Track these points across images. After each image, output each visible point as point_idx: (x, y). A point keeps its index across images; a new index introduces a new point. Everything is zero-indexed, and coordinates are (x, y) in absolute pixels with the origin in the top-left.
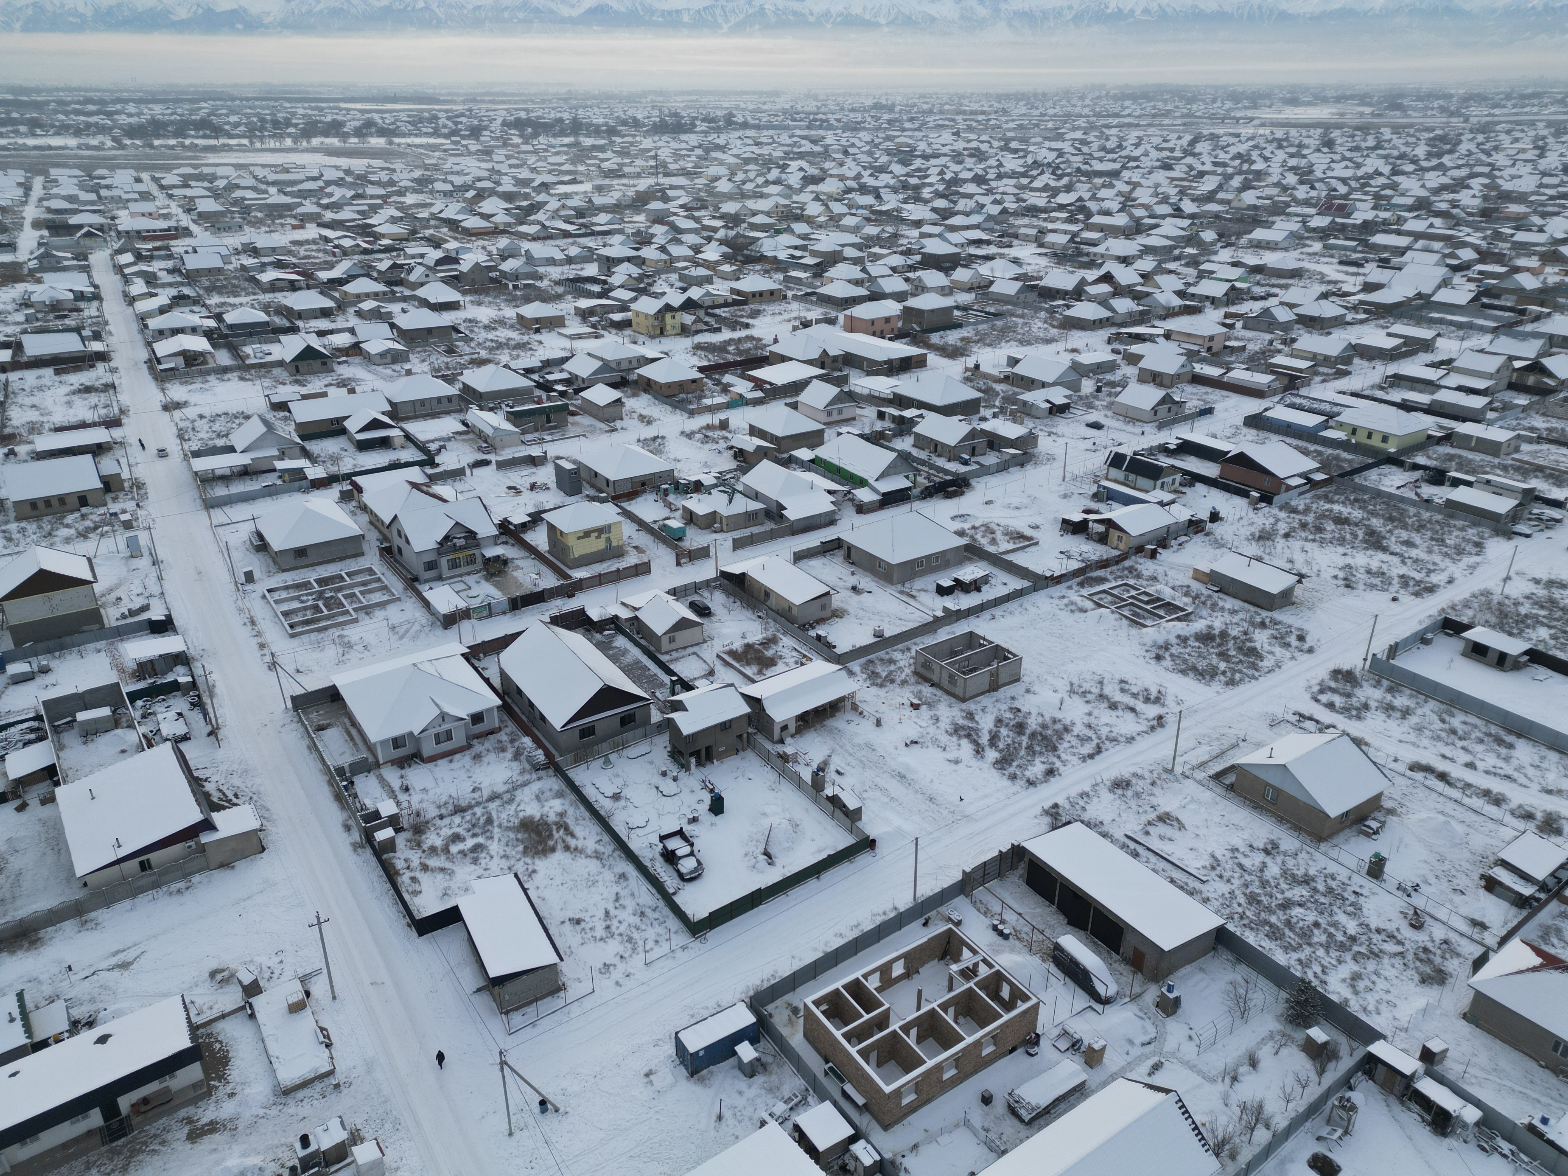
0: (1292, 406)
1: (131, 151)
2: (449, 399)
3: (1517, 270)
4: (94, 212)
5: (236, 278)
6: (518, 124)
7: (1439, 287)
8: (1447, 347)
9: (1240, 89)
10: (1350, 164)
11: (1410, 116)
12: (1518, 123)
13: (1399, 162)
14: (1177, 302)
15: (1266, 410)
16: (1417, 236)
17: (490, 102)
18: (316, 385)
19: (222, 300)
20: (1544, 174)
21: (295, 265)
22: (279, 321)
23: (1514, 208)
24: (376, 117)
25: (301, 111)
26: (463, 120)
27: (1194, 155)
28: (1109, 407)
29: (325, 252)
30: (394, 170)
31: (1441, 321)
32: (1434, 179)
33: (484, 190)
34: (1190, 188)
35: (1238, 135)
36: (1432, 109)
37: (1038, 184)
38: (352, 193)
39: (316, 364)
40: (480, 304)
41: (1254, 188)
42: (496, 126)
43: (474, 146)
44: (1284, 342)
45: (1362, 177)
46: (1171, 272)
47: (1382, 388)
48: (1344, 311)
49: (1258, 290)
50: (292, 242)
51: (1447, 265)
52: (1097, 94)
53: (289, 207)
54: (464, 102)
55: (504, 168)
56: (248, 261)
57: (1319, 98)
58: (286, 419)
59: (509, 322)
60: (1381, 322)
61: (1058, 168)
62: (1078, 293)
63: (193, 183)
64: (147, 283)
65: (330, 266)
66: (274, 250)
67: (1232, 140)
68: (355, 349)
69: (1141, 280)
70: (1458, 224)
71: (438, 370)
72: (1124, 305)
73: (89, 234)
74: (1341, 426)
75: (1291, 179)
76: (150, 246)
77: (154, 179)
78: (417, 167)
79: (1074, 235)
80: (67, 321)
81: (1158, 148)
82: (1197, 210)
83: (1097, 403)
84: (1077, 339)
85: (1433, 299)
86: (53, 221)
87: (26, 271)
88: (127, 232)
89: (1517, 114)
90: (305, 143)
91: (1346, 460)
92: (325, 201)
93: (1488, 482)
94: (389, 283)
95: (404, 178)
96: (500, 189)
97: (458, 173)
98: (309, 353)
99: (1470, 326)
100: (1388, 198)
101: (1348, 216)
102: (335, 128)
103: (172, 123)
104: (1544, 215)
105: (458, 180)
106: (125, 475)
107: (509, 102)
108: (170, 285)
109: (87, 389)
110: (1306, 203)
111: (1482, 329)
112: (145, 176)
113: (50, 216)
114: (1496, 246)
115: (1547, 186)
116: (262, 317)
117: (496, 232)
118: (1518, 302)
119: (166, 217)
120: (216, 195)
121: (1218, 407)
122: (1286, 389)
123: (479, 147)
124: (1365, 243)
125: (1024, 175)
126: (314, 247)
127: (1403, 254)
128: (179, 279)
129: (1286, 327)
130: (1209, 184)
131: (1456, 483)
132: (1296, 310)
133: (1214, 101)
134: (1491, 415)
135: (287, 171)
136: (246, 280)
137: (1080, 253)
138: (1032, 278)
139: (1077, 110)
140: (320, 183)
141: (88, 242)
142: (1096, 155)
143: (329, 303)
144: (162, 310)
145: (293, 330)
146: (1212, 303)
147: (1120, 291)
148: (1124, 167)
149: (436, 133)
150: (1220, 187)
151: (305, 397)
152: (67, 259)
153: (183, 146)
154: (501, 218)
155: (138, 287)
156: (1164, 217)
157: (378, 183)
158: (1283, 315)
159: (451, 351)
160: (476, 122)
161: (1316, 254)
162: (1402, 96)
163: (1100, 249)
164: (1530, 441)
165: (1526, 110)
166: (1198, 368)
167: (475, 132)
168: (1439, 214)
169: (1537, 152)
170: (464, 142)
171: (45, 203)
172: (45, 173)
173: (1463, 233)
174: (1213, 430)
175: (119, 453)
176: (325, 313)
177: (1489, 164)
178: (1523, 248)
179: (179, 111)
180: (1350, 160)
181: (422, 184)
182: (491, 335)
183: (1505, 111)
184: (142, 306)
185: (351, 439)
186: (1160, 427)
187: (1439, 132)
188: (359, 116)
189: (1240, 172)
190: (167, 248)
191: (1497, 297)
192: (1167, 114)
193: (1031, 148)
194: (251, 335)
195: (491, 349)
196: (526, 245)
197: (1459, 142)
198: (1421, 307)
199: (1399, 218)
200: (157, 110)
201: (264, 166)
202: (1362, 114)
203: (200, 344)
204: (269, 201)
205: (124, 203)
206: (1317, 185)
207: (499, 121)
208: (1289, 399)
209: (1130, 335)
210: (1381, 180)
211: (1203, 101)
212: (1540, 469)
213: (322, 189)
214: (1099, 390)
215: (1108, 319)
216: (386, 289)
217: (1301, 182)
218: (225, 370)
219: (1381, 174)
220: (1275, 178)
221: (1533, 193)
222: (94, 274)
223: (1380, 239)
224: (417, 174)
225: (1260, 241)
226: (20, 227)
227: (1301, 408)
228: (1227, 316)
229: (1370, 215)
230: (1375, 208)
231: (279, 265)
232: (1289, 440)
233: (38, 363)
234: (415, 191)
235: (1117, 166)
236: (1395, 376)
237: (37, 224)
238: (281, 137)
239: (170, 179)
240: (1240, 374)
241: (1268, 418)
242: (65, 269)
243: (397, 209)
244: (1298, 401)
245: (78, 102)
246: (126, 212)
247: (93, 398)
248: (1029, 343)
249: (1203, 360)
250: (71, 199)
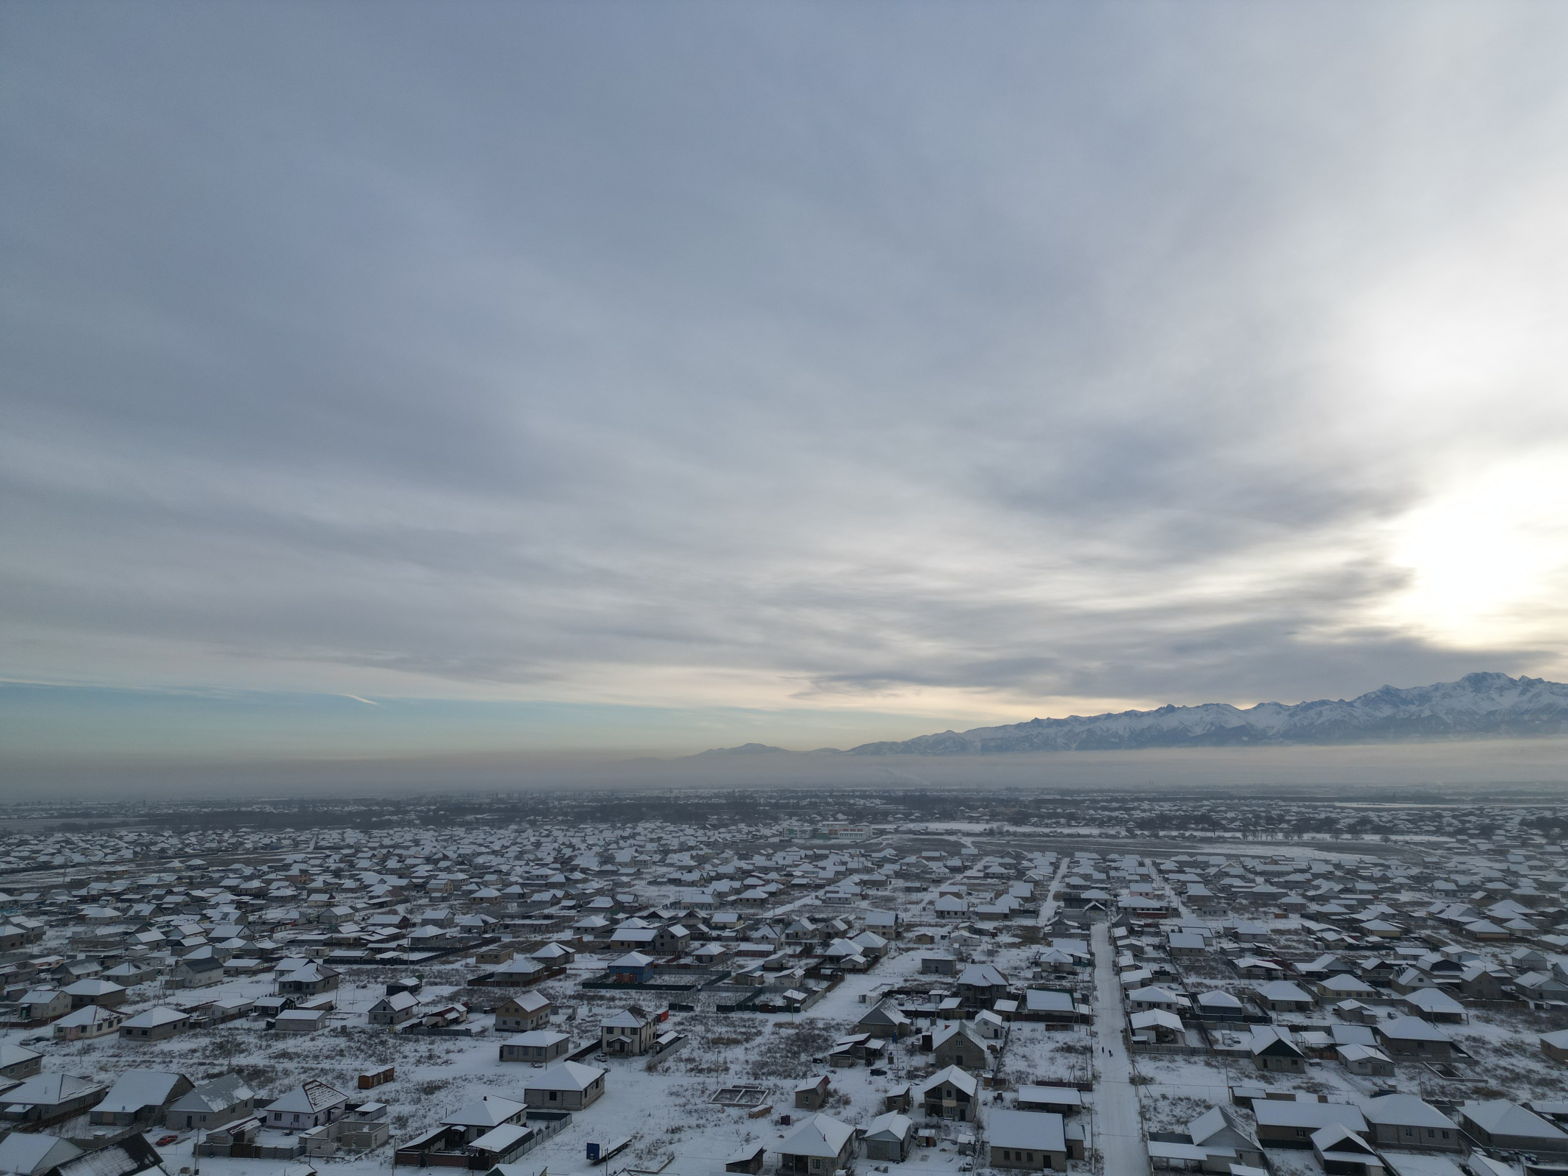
1: (1140, 840)
2: (1445, 1133)
4: (1102, 889)
5: (1214, 960)
6: (1543, 824)
17: (1506, 801)
18: (1283, 1085)
19: (1199, 980)
21: (1274, 954)
22: (1252, 1009)
24: (1372, 815)
25: (1295, 809)
26: (1472, 818)
29: (1307, 943)
30: (1389, 867)
33: (1496, 891)
38: (1341, 886)
39: (1286, 1061)
40: (1488, 1021)
42: (1513, 826)
43: (1484, 845)
50: (1273, 931)
53: (1274, 896)
54: (1473, 801)
55: (1523, 870)
56: (1228, 945)
58: (1247, 1117)
59: (1530, 1049)
63: (1187, 869)
64: (1135, 956)
65: (1310, 958)
66: (1254, 936)
68: (1330, 1052)
71: (1431, 1093)
73: (1095, 908)
76: (1142, 923)
77: (1155, 864)
78: (1415, 864)
80: (1064, 983)
86: (1070, 894)
87: (1041, 935)
88: (1125, 909)
90: (1296, 838)
92: (1311, 893)
94: (1374, 983)
95: (1399, 874)
96: (1516, 891)
97: (1463, 872)
98: (1278, 1049)
102: (1328, 825)
103: (1177, 817)
105: (1463, 880)
106: (1087, 1144)
107: (1530, 801)
108: (1154, 960)
109: (1069, 1049)
112: (1148, 861)
113: (1068, 890)
116: (1235, 1002)
117: (1511, 939)
119: (1160, 897)
120: (1206, 881)
123: (1491, 847)
126: (1295, 938)
128: (1162, 955)
135: (1276, 863)
136: (1224, 963)
140: (1308, 876)
141: (1093, 914)
143: (1305, 997)
144: (1144, 983)
145: (1265, 1020)
149: (1439, 831)
151: (1270, 1096)
152: (1074, 927)
153: (1183, 836)
154: (1518, 925)
155: (1127, 959)
157: (1371, 879)
159: (1448, 1072)
160: (1487, 821)
167: (1486, 831)
170: (1472, 841)
171: (1067, 880)
172: (1071, 855)
175: (1085, 1118)
176: (1300, 1007)
179: (1184, 808)
181: (1419, 882)
182: (1504, 1062)
184: (1130, 977)
185: (1318, 1157)
188: (1353, 814)
190: (1157, 926)
194: (1222, 1019)
195: (1504, 1080)
196: (1553, 959)
200: (1166, 806)
201: (1253, 857)
203: (1172, 1021)
204: (1254, 890)
205: (1126, 883)
207: (1517, 820)
213: (1309, 881)
216: (1370, 989)
218: (1193, 1052)
222: (1093, 943)
224: (1415, 871)
226: (1044, 898)
231: (1258, 952)
233: (1035, 1017)
234: (1411, 889)
237: (1057, 897)
238: (1273, 831)
239: (1168, 864)
242: (1071, 936)
243: (1389, 905)
245: (1106, 801)
246: (1127, 891)
247: (1073, 1059)
250: (1086, 877)
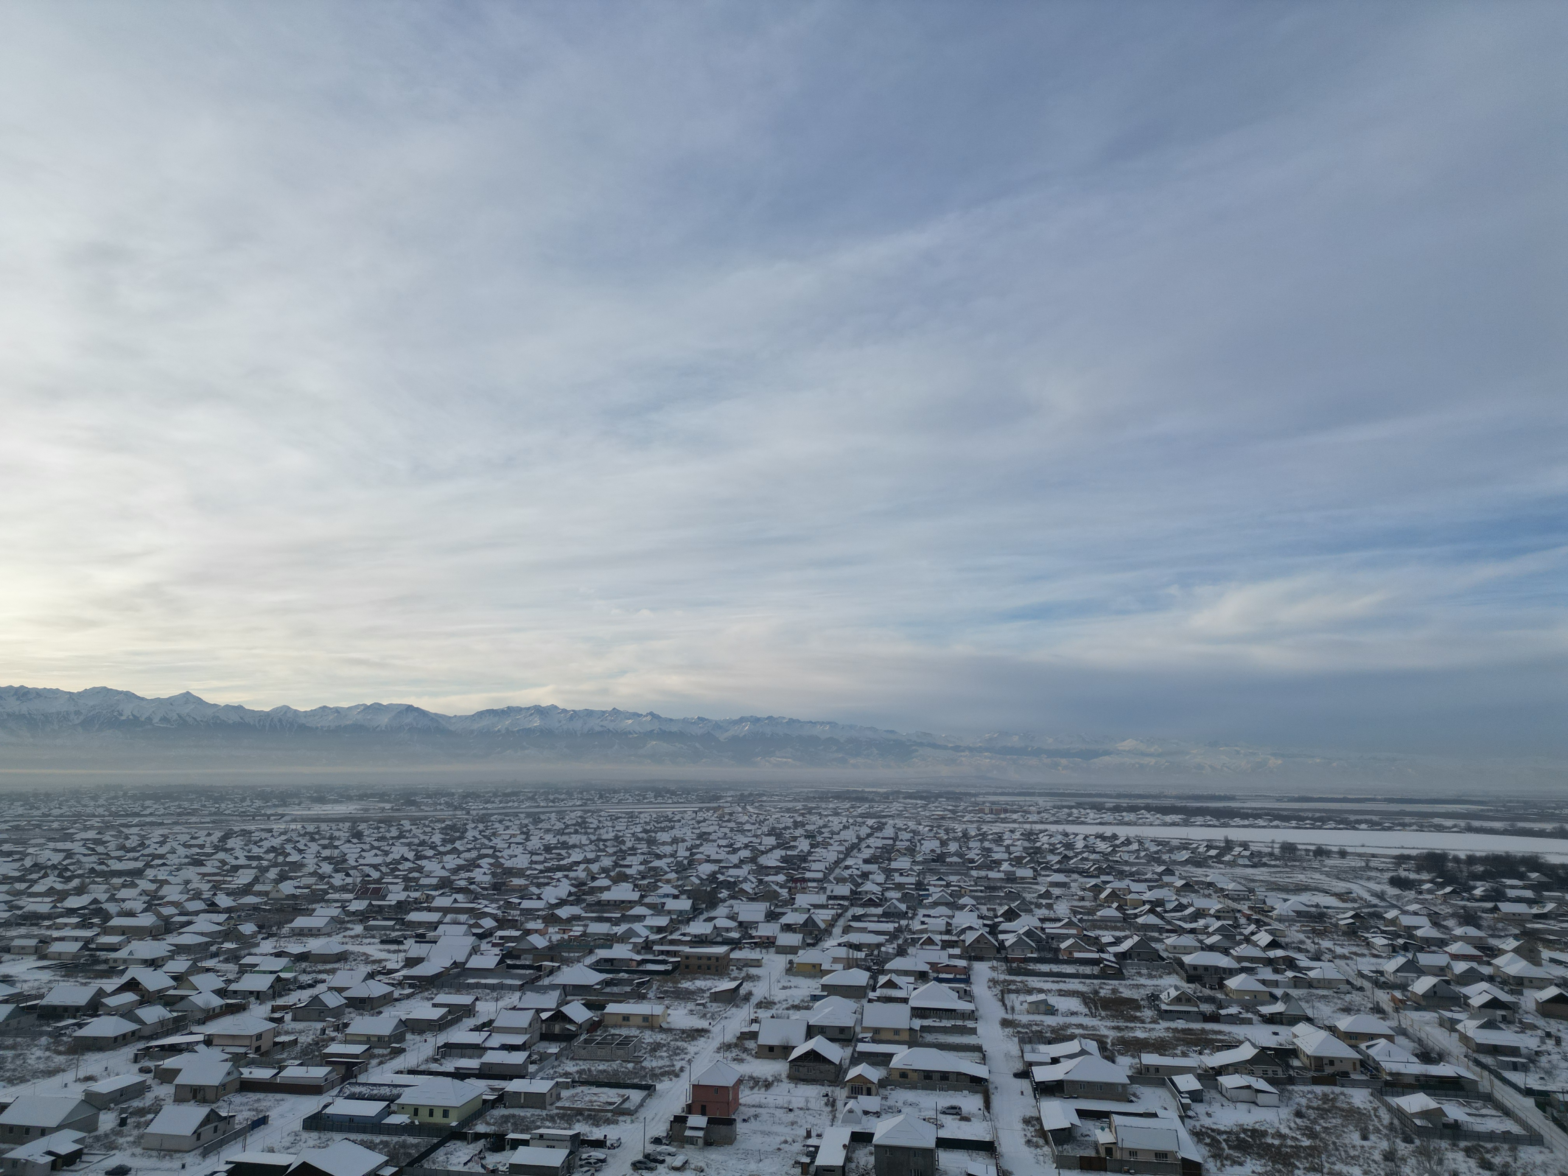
0: (352, 1097)
3: (528, 932)
7: (470, 955)
8: (486, 1009)
9: (269, 789)
10: (379, 853)
11: (422, 810)
12: (506, 814)
13: (420, 848)
14: (217, 1002)
15: (326, 1106)
16: (445, 911)
20: (532, 853)
23: (517, 881)
27: (226, 850)
28: (136, 1143)
31: (477, 986)
32: (451, 862)
34: (225, 882)
35: (270, 831)
36: (440, 804)
37: (38, 888)
41: (291, 878)
44: (337, 1029)
45: (391, 863)
46: (208, 970)
47: (435, 1060)
48: (392, 989)
49: (305, 979)
51: (474, 934)
52: (112, 794)
57: (344, 796)
60: (426, 994)
61: (67, 869)
62: (94, 1008)
67: (264, 835)
69: (173, 983)
70: (476, 898)
72: (152, 1014)
74: (403, 1108)
75: (327, 868)
79: (88, 941)
81: (185, 845)
82: (233, 904)
83: (121, 1140)
84: (93, 1063)
85: (467, 966)
89: (504, 808)
91: (413, 1145)
93: (541, 1136)
99: (501, 987)
100: (416, 880)
101: (383, 898)
104: (539, 886)
110: (344, 889)
111: (511, 988)
114: (509, 914)
115: (536, 863)
118: (534, 960)
121: (273, 1114)
122: (343, 1079)
124: (402, 922)
125: (21, 879)
127: (436, 928)
129: (337, 1012)
130: (244, 878)
131: (515, 1144)
132: (346, 994)
133: (243, 800)
134: (532, 1068)
137: (96, 961)
138: (30, 997)
139: (89, 810)
142: (113, 854)
146: (257, 998)
147: (147, 998)
148: (148, 865)
150: (256, 880)
156: (197, 913)
158: (333, 1001)
161: (358, 936)
162: (416, 794)
163: (122, 954)
164: (566, 1086)
165: (510, 804)
166: (248, 1073)
168: (460, 890)
169: (524, 837)
173: (481, 905)
174: (269, 1143)
177: (491, 847)
178: (529, 913)
180: (378, 848)
183: (494, 805)
186: (205, 1155)
187: (449, 823)
189: (276, 865)
191: (518, 957)
192: (194, 812)
193: (31, 850)
197: (466, 830)
198: (458, 975)
199: (428, 896)
202: (383, 809)
206: (351, 872)
208: (349, 1090)
209: (162, 1047)
210: (408, 865)
211: (232, 800)
212: (579, 1112)
214: (123, 1123)
215: (133, 1033)
217: (337, 871)
219: (407, 860)
220: (311, 868)
221: (528, 869)
223: (414, 916)
225: (302, 929)
227: (361, 1097)
228: (274, 1009)
229: (402, 896)
230: (406, 889)
232: (353, 1136)
235: (140, 864)
236: (446, 1045)
240: (294, 1072)
241: (329, 1116)
244: (357, 1089)
248: (23, 1080)
249: (251, 1063)
